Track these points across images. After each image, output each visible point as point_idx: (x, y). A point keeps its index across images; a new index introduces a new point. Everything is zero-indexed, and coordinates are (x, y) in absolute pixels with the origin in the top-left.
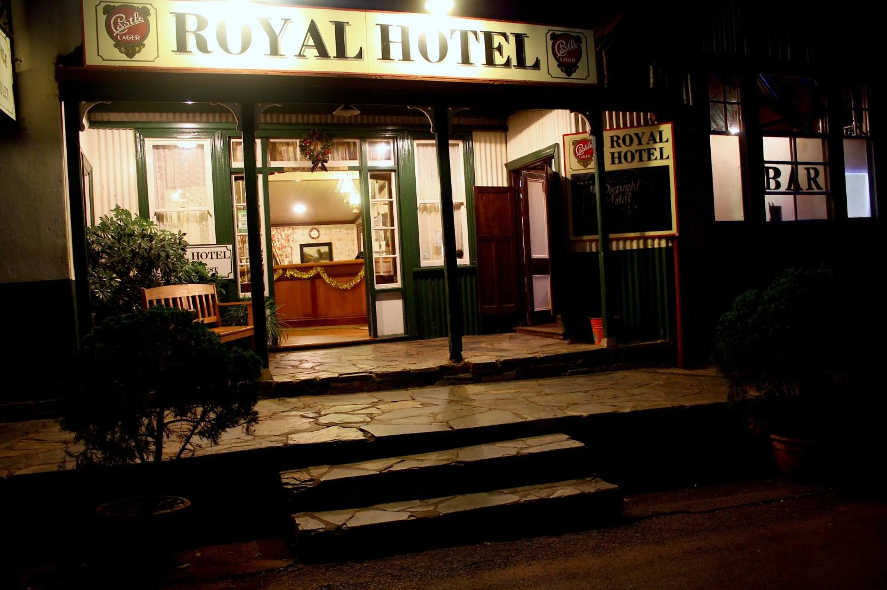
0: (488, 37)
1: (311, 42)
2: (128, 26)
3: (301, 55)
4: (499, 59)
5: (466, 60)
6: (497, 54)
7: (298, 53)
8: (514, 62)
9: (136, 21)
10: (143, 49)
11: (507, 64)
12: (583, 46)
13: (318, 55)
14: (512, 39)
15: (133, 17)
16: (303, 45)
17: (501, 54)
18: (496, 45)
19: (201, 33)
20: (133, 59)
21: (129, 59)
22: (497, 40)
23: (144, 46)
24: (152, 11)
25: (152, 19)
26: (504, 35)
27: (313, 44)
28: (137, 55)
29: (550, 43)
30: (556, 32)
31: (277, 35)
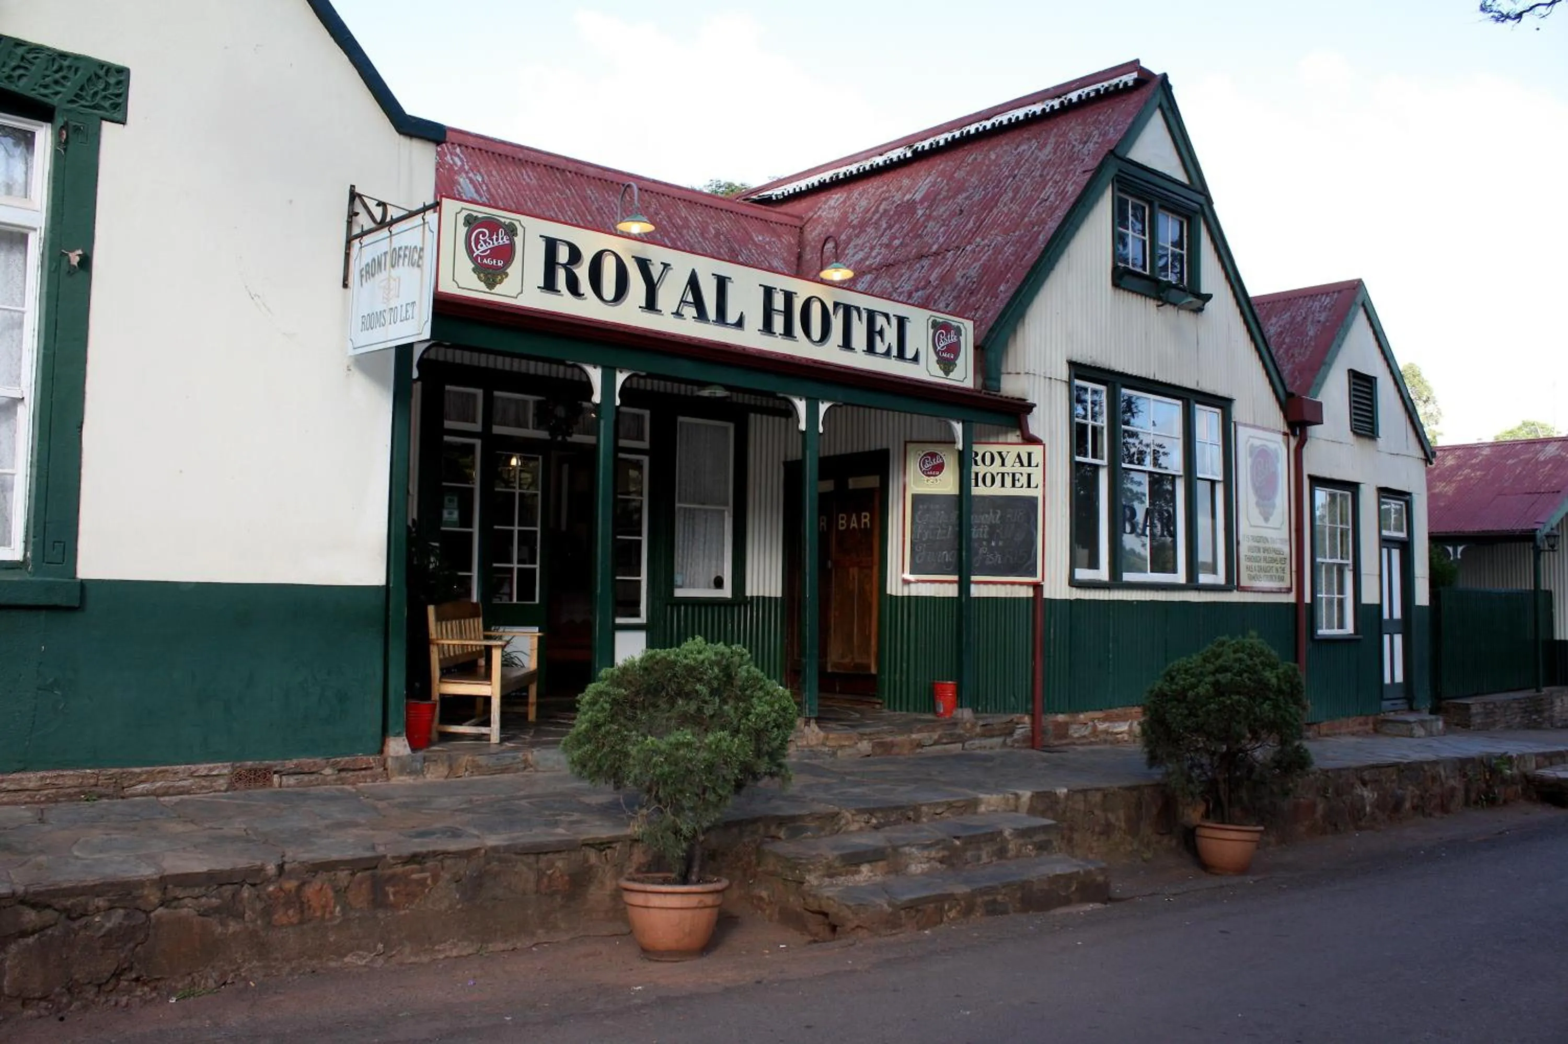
0: (871, 315)
1: (690, 298)
2: (491, 246)
3: (678, 314)
4: (880, 347)
5: (847, 344)
6: (878, 339)
7: (675, 311)
8: (894, 352)
9: (500, 240)
10: (505, 280)
11: (887, 354)
12: (962, 339)
13: (696, 315)
14: (894, 322)
15: (497, 235)
16: (682, 301)
17: (882, 340)
18: (878, 328)
19: (571, 267)
20: (493, 291)
21: (487, 290)
22: (880, 321)
23: (507, 275)
24: (520, 231)
25: (518, 240)
26: (887, 316)
27: (692, 301)
28: (498, 286)
29: (931, 331)
30: (938, 320)
31: (656, 281)
